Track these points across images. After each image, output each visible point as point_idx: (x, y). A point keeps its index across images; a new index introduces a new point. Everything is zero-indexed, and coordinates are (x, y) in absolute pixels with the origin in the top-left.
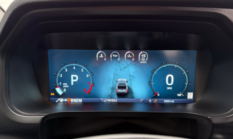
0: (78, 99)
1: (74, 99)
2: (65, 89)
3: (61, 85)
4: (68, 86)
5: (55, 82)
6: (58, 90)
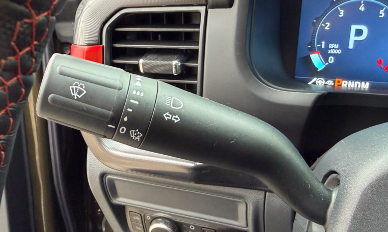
0: (359, 83)
1: (350, 82)
2: (332, 58)
3: (323, 47)
4: (339, 52)
5: (310, 40)
6: (316, 59)
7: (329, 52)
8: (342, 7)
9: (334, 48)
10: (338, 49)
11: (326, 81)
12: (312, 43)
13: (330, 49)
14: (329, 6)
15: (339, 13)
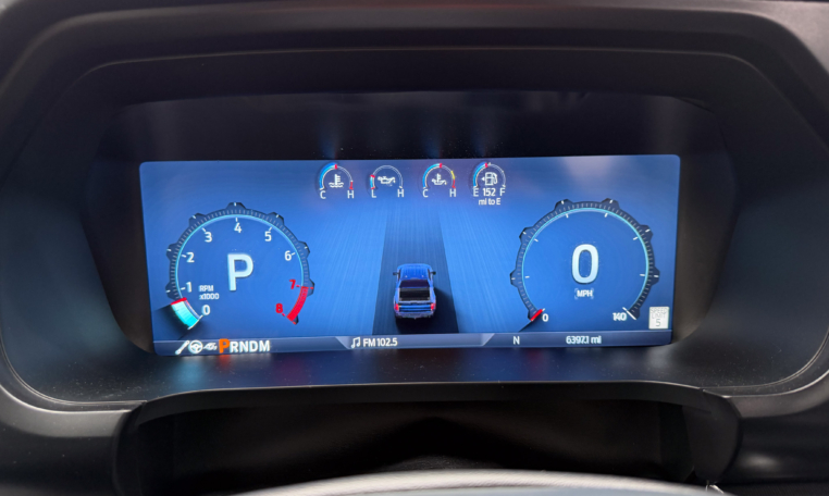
1: (241, 343)
2: (208, 306)
4: (216, 296)
5: (168, 281)
6: (182, 310)
7: (202, 297)
8: (207, 228)
9: (207, 292)
10: (214, 292)
11: (204, 344)
12: (171, 286)
13: (202, 293)
14: (188, 226)
15: (204, 237)
